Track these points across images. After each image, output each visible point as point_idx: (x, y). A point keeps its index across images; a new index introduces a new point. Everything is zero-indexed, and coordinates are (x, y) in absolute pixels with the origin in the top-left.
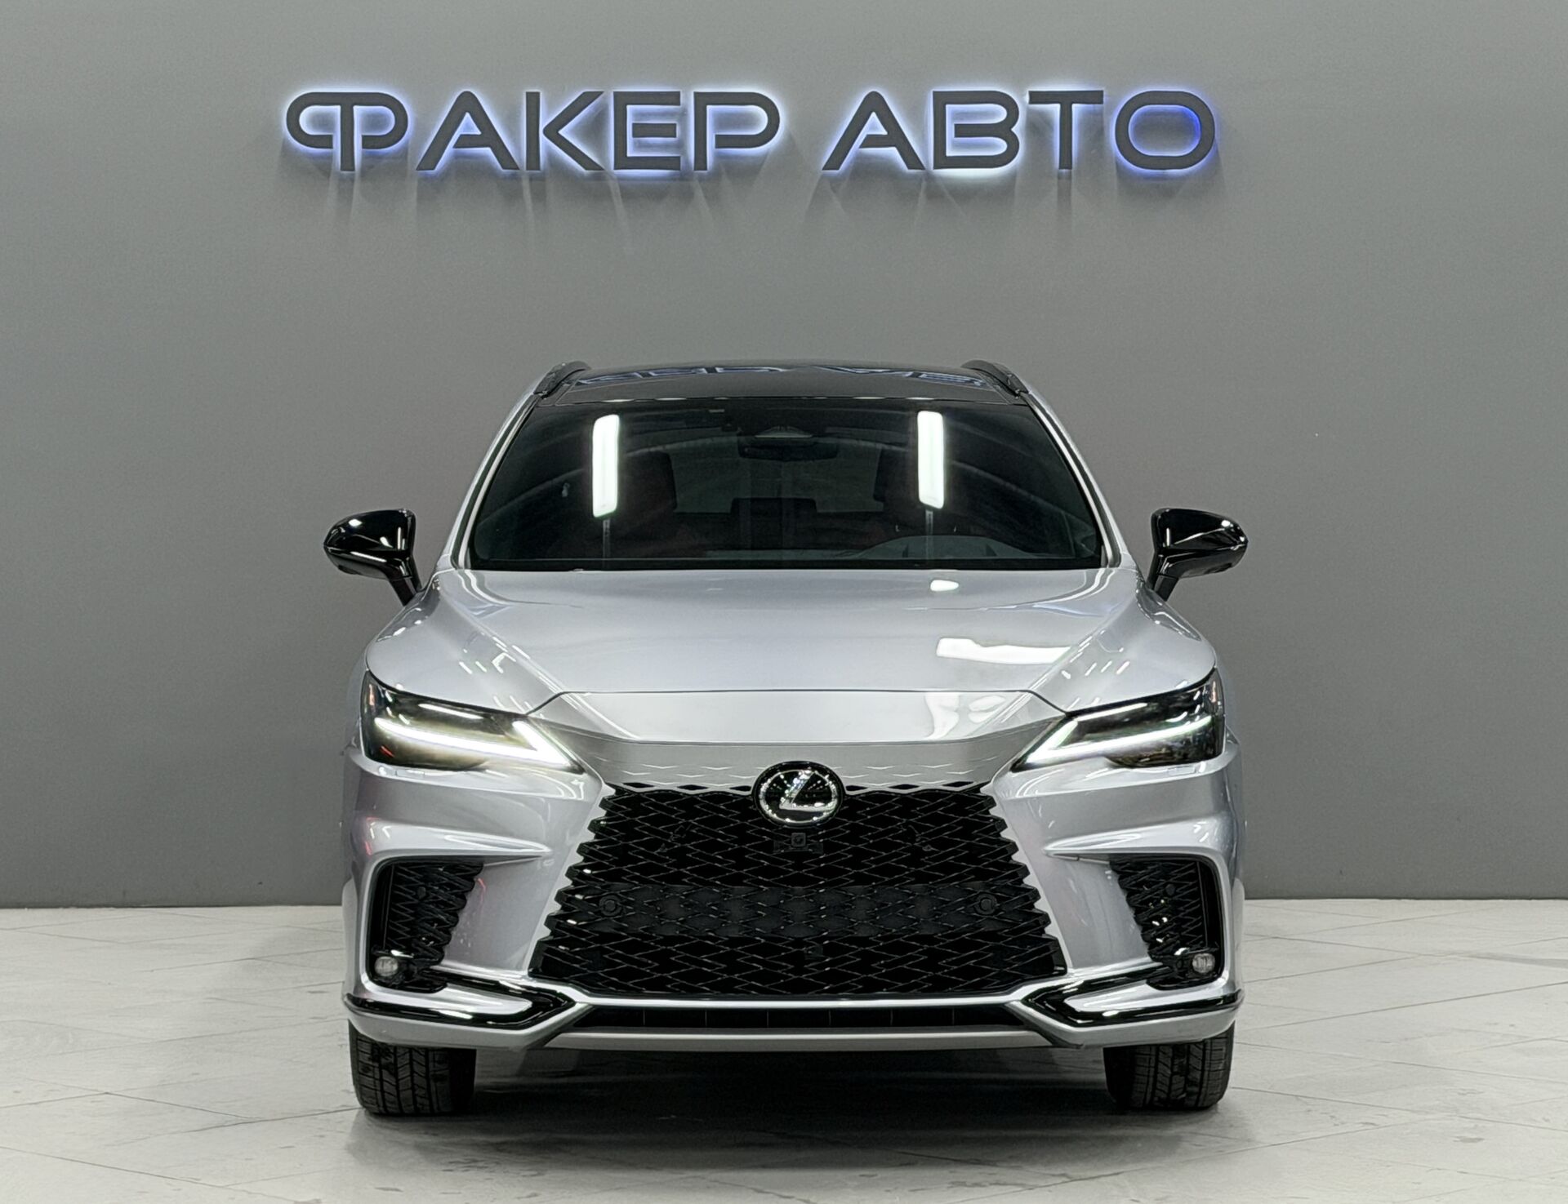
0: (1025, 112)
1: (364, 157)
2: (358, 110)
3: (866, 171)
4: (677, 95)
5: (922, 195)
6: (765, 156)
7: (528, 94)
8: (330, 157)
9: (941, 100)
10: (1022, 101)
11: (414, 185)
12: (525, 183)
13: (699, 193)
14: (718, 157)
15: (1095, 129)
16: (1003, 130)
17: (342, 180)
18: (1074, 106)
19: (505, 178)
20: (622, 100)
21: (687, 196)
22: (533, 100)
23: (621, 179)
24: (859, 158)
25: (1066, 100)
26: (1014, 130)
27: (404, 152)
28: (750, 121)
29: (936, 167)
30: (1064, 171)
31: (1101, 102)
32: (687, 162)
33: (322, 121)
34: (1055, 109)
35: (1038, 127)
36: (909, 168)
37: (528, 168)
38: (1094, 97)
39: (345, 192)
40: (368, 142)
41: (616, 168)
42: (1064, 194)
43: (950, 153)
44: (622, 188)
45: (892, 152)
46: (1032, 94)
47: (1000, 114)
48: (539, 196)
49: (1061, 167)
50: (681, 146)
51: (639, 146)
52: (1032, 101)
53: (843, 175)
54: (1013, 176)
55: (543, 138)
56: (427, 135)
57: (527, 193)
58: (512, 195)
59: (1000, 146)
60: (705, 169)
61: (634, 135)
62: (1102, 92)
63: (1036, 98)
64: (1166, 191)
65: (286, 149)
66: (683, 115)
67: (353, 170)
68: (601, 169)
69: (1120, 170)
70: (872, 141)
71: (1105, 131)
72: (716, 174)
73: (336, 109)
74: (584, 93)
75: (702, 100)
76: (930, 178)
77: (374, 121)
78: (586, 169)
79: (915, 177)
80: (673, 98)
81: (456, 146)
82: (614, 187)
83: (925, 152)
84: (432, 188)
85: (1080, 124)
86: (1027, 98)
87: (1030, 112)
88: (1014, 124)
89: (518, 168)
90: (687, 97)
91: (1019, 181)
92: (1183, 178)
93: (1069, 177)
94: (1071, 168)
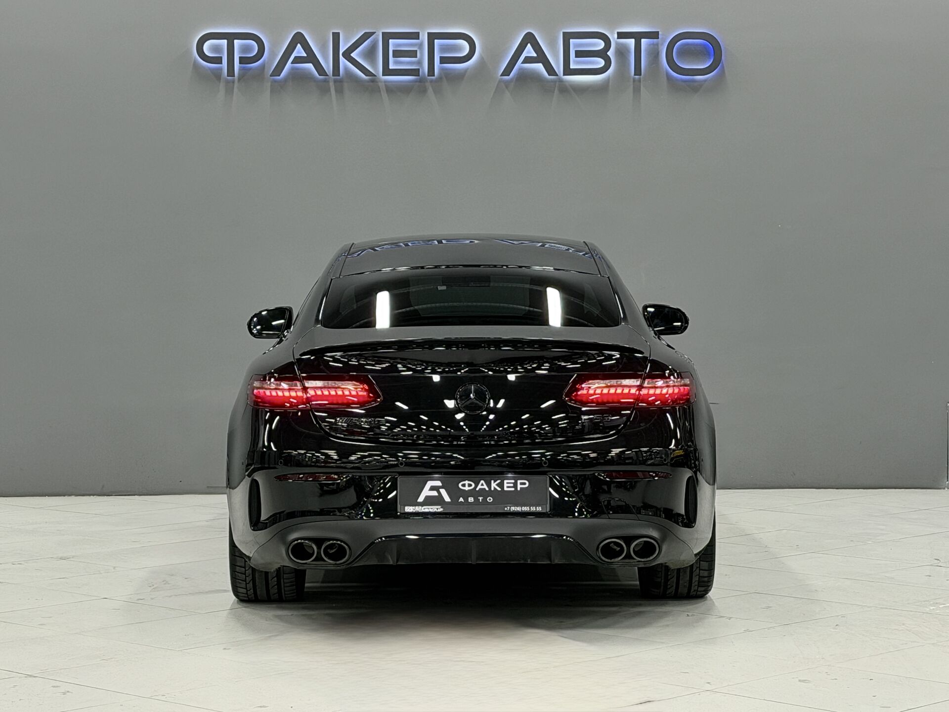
0: (614, 43)
1: (240, 69)
2: (237, 42)
3: (525, 78)
4: (418, 34)
5: (556, 91)
6: (468, 69)
7: (333, 33)
8: (221, 69)
9: (567, 37)
10: (613, 37)
11: (268, 85)
12: (332, 84)
13: (430, 90)
14: (442, 69)
15: (654, 55)
16: (602, 54)
17: (227, 82)
18: (643, 40)
19: (320, 81)
20: (387, 37)
21: (423, 91)
22: (336, 36)
23: (385, 82)
24: (521, 69)
25: (638, 37)
26: (608, 53)
27: (263, 67)
28: (458, 48)
29: (564, 74)
30: (637, 77)
31: (658, 38)
32: (423, 73)
34: (631, 42)
35: (622, 53)
36: (549, 75)
37: (333, 76)
38: (654, 35)
39: (229, 90)
40: (242, 60)
41: (383, 75)
42: (637, 90)
43: (572, 66)
44: (386, 87)
45: (540, 67)
46: (618, 33)
47: (600, 45)
48: (340, 91)
49: (635, 75)
50: (420, 63)
52: (618, 38)
53: (512, 80)
54: (608, 80)
55: (341, 58)
56: (276, 57)
57: (333, 90)
58: (324, 91)
59: (601, 63)
60: (434, 76)
61: (394, 56)
62: (658, 32)
63: (621, 35)
64: (695, 88)
65: (196, 64)
66: (421, 46)
67: (234, 76)
68: (376, 76)
69: (669, 77)
70: (528, 60)
71: (660, 53)
72: (440, 79)
73: (224, 42)
74: (365, 33)
75: (432, 37)
76: (561, 81)
77: (246, 49)
78: (366, 76)
79: (554, 81)
80: (416, 36)
81: (292, 63)
82: (382, 86)
83: (559, 68)
84: (278, 88)
85: (646, 50)
86: (616, 36)
87: (617, 44)
88: (608, 50)
89: (327, 75)
90: (423, 35)
91: (611, 82)
93: (640, 81)
94: (641, 75)
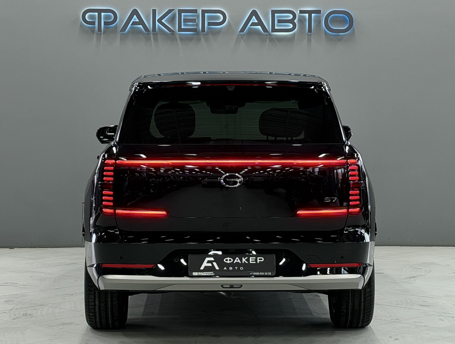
1: (104, 28)
2: (103, 14)
3: (252, 33)
4: (197, 10)
5: (268, 40)
6: (222, 28)
7: (153, 10)
8: (94, 28)
9: (274, 12)
10: (297, 13)
11: (119, 36)
12: (152, 36)
13: (203, 39)
14: (208, 28)
15: (318, 22)
16: (292, 21)
17: (98, 34)
18: (313, 15)
19: (146, 34)
20: (180, 12)
21: (199, 40)
22: (154, 11)
23: (180, 34)
24: (250, 29)
25: (310, 13)
26: (295, 21)
27: (116, 26)
28: (218, 18)
29: (272, 32)
30: (309, 33)
31: (320, 13)
32: (199, 30)
33: (92, 17)
34: (307, 15)
35: (302, 20)
36: (264, 32)
37: (152, 31)
38: (318, 12)
39: (99, 39)
40: (105, 23)
41: (178, 32)
42: (309, 40)
43: (276, 28)
44: (180, 37)
45: (259, 27)
46: (300, 11)
47: (291, 17)
48: (156, 39)
49: (308, 32)
50: (197, 25)
51: (185, 25)
52: (300, 13)
53: (244, 34)
54: (294, 34)
55: (157, 23)
56: (123, 21)
57: (152, 39)
58: (148, 39)
59: (291, 26)
60: (205, 32)
61: (184, 22)
62: (321, 10)
63: (301, 12)
64: (340, 39)
65: (81, 25)
66: (198, 16)
67: (101, 31)
68: (174, 32)
69: (325, 33)
70: (253, 24)
71: (321, 21)
72: (208, 34)
73: (97, 14)
74: (169, 10)
75: (204, 12)
76: (270, 35)
77: (107, 17)
78: (169, 32)
79: (266, 35)
80: (195, 11)
81: (131, 25)
82: (177, 36)
83: (269, 28)
84: (124, 37)
85: (314, 20)
86: (299, 12)
87: (299, 16)
88: (295, 20)
89: (150, 31)
90: (199, 11)
91: (296, 36)
92: (344, 35)
93: (311, 35)
94: (311, 32)
